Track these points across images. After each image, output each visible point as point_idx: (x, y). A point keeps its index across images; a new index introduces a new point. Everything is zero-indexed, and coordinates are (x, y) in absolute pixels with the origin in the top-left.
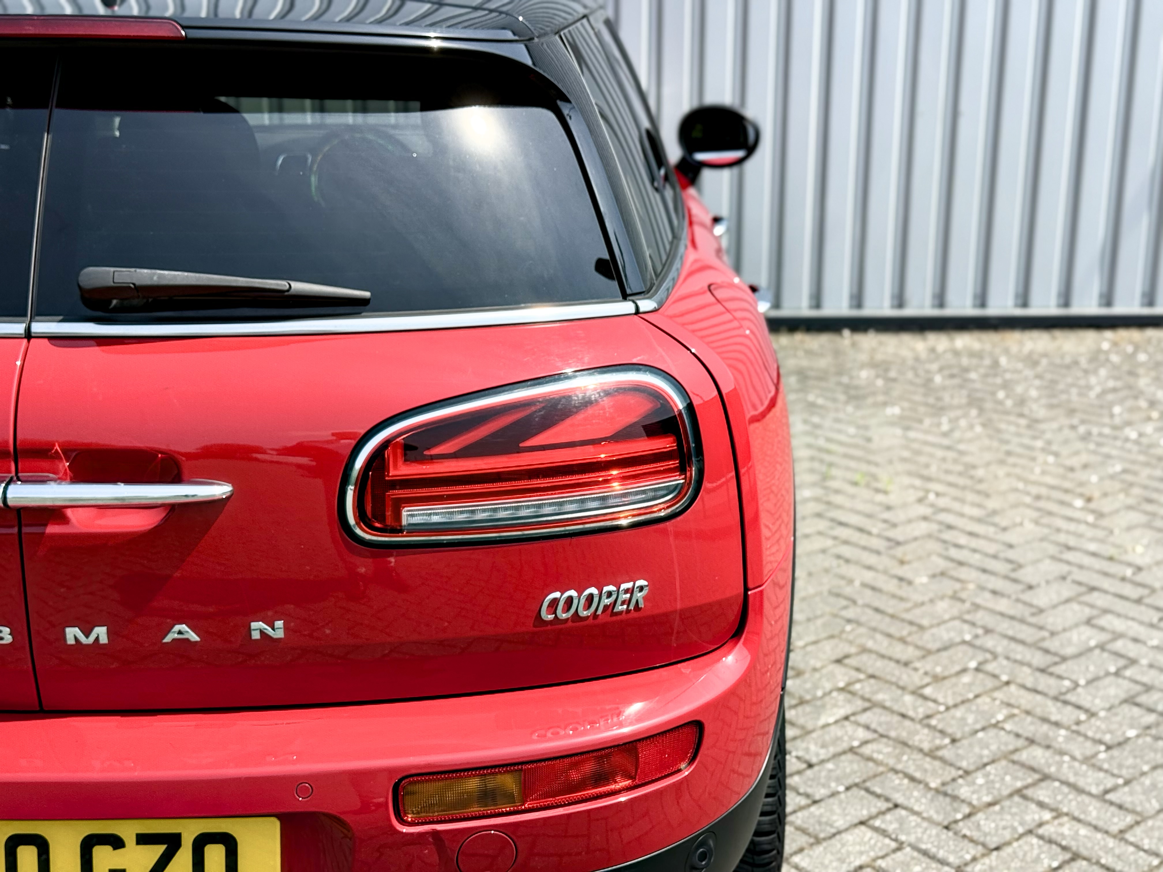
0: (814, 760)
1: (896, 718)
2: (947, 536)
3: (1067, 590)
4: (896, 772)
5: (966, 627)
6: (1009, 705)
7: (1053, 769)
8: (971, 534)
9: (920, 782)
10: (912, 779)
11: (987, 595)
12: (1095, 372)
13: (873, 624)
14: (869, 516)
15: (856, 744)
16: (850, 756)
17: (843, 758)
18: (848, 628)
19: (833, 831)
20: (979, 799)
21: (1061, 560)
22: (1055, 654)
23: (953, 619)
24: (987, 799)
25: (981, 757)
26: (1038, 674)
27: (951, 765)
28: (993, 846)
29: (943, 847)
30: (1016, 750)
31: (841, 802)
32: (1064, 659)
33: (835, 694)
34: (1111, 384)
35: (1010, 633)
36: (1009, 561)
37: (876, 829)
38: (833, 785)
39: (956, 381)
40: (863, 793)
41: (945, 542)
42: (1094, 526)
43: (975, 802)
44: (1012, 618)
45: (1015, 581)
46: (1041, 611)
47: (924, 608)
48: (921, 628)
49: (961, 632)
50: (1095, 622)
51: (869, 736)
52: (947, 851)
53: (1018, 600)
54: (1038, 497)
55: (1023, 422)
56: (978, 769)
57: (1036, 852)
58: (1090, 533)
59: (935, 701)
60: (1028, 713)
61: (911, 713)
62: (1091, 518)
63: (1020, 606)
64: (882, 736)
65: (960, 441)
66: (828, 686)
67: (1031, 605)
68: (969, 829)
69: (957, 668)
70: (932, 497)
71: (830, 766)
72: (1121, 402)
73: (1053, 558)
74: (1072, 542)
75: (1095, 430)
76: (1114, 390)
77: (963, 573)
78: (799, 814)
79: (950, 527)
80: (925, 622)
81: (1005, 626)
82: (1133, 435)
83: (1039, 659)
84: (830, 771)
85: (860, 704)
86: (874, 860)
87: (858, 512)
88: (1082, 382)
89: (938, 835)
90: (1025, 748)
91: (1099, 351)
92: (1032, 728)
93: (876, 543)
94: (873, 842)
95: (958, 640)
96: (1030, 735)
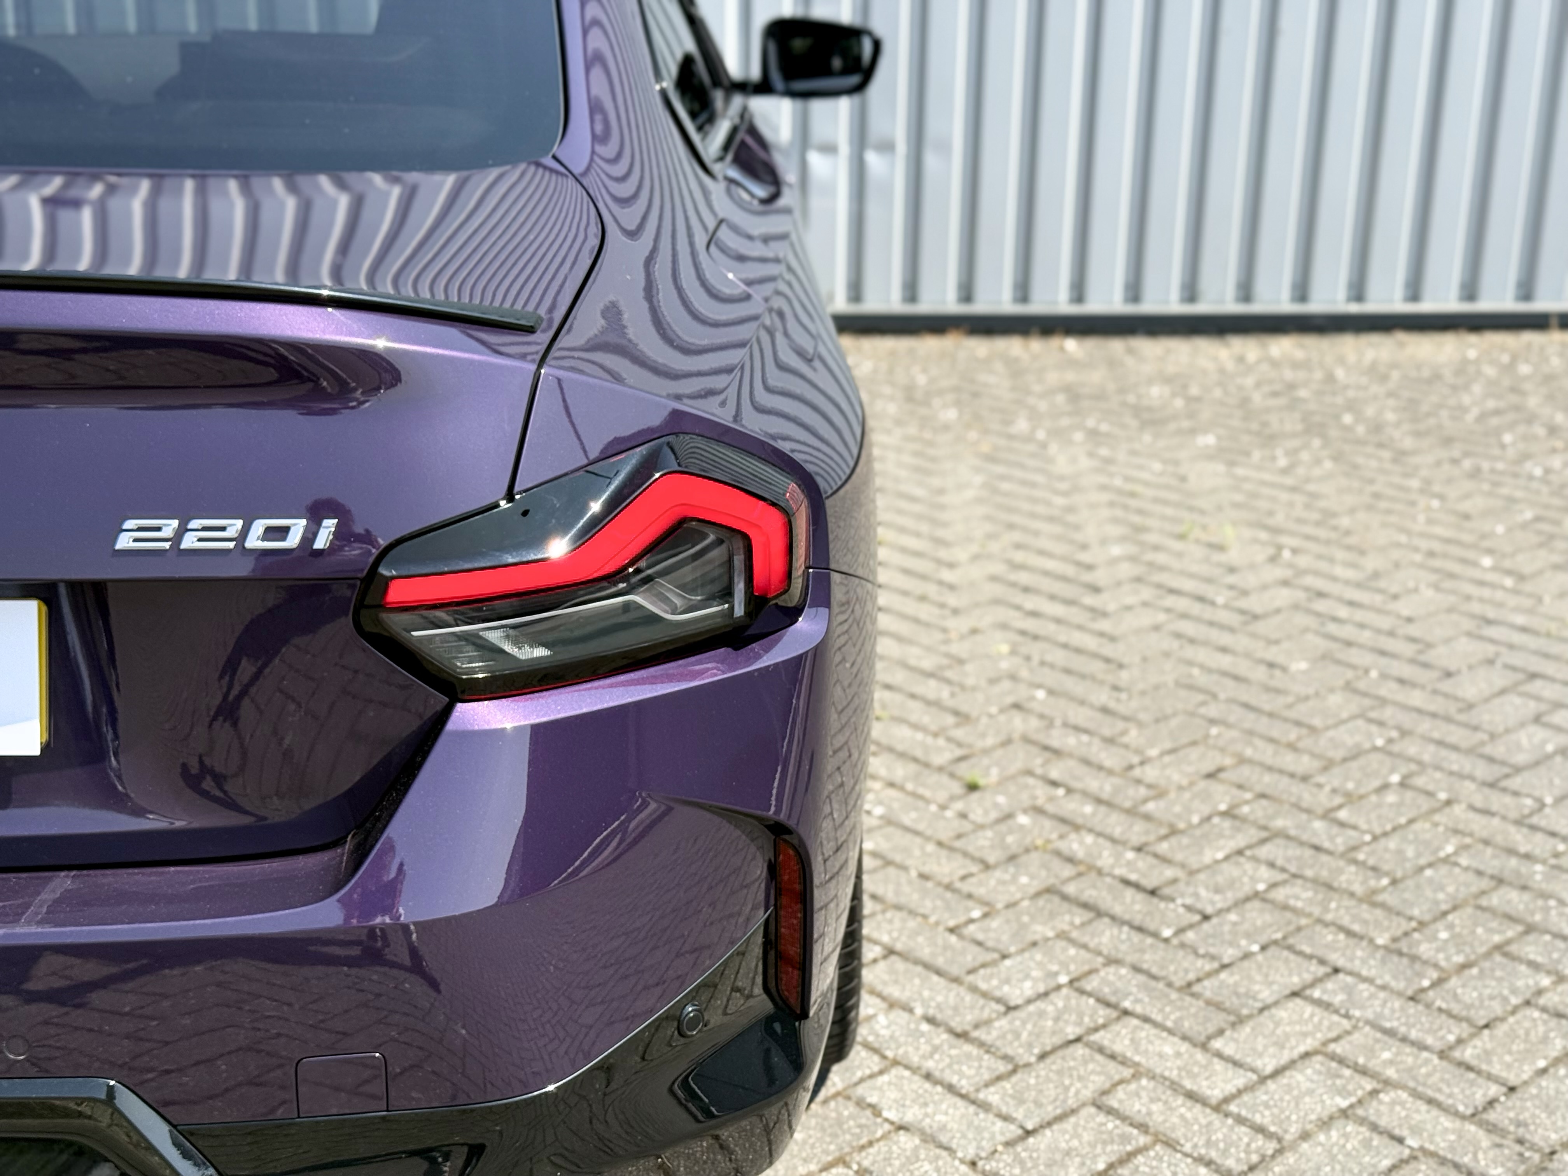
0: (1209, 910)
1: (1308, 853)
2: (1321, 606)
3: (1499, 679)
4: (1326, 925)
5: (1374, 728)
6: (1456, 832)
7: (1538, 917)
8: (1351, 604)
9: (1361, 938)
10: (1349, 933)
11: (1394, 685)
12: (1466, 387)
13: (1247, 725)
14: (1209, 581)
15: (1261, 887)
16: (1256, 904)
17: (1249, 906)
18: (1214, 731)
19: (1259, 1005)
20: (1448, 959)
21: (1481, 638)
22: (1503, 763)
23: (1353, 718)
24: (1459, 959)
25: (1437, 902)
26: (1487, 791)
27: (1398, 914)
28: (1482, 1022)
29: (1414, 1026)
30: (1483, 893)
31: (1260, 967)
32: (1518, 770)
33: (1216, 820)
34: (1491, 404)
35: (1436, 735)
36: (1413, 640)
37: (1318, 1003)
38: (1243, 942)
39: (1282, 401)
40: (1285, 953)
41: (1318, 615)
42: (1516, 592)
43: (1443, 964)
44: (1434, 715)
45: (1426, 665)
46: (1470, 706)
47: (1311, 703)
48: (1312, 729)
49: (1370, 736)
50: (1546, 719)
51: (1280, 877)
52: (1419, 1030)
53: (1435, 692)
54: (1431, 554)
55: (1386, 454)
56: (1435, 920)
57: (1541, 1029)
58: (1512, 601)
59: (1355, 827)
60: (1486, 842)
61: (1327, 845)
62: (1509, 582)
63: (1440, 699)
64: (1295, 876)
65: (1308, 480)
66: (1206, 810)
67: (1456, 699)
68: (1443, 999)
69: (1376, 783)
70: (1286, 554)
71: (1233, 917)
72: (1511, 427)
73: (1469, 634)
74: (1491, 613)
75: (1486, 465)
76: (1497, 412)
77: (1355, 656)
78: (1206, 983)
79: (1321, 595)
80: (1317, 722)
81: (1425, 726)
82: (1538, 472)
83: (1482, 771)
84: (1235, 924)
85: (1254, 834)
86: (1325, 1044)
87: (1192, 576)
88: (1452, 402)
89: (1402, 1009)
90: (1495, 889)
91: (1465, 361)
92: (1496, 863)
93: (1224, 616)
94: (1316, 1019)
95: (1367, 745)
96: (1495, 872)
